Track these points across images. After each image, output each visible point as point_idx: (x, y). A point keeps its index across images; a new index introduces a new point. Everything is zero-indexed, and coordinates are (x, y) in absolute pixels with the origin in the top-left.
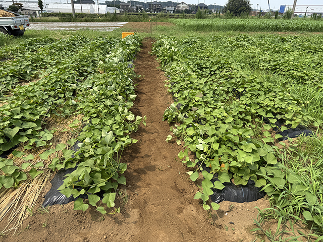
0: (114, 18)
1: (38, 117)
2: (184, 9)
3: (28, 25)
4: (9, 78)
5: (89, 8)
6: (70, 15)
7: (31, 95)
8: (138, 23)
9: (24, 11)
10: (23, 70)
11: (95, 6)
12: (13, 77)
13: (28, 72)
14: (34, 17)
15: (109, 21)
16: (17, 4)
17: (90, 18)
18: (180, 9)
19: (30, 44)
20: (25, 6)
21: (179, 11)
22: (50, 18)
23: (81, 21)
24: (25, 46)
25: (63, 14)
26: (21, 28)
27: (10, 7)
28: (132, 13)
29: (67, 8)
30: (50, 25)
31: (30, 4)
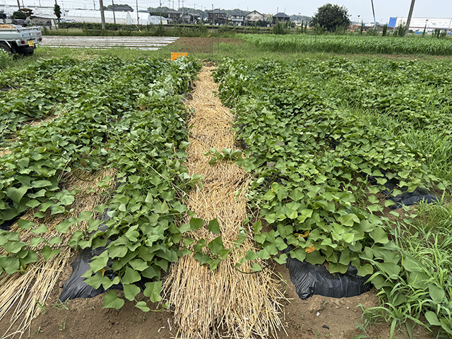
0: (159, 31)
1: (54, 172)
2: (257, 20)
3: (40, 40)
4: (13, 116)
5: (125, 17)
6: (98, 26)
7: (44, 140)
8: (193, 39)
9: (34, 19)
10: (33, 104)
11: (133, 15)
12: (19, 113)
13: (40, 107)
14: (48, 28)
15: (152, 36)
16: (24, 10)
17: (126, 31)
18: (251, 20)
19: (43, 67)
20: (35, 12)
21: (249, 23)
22: (71, 30)
23: (114, 35)
24: (36, 69)
25: (89, 26)
26: (30, 43)
27: (15, 13)
28: (185, 24)
29: (94, 17)
30: (71, 39)
31: (43, 10)
